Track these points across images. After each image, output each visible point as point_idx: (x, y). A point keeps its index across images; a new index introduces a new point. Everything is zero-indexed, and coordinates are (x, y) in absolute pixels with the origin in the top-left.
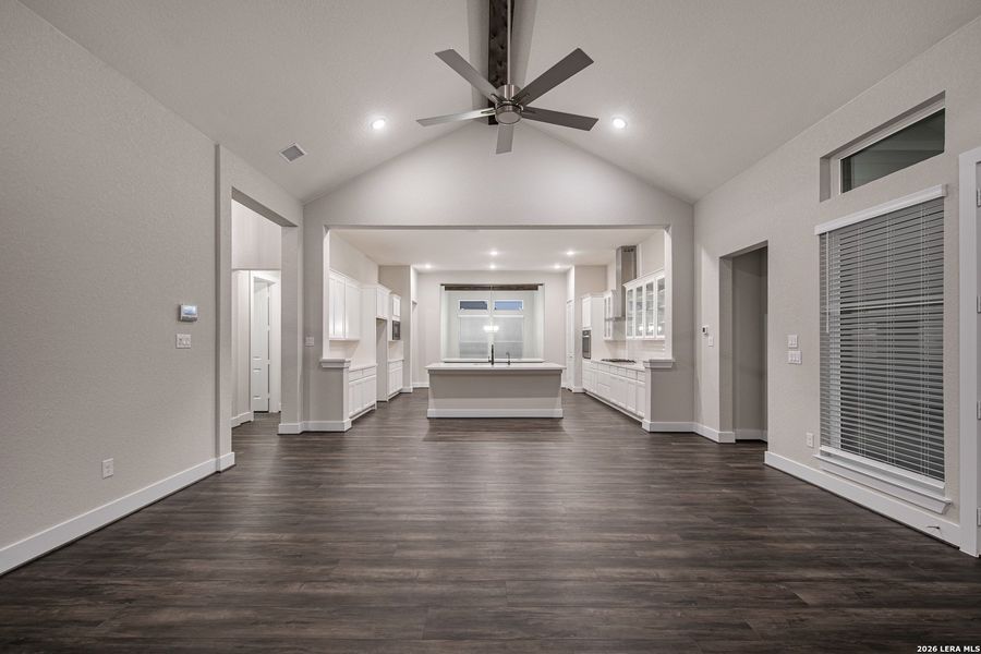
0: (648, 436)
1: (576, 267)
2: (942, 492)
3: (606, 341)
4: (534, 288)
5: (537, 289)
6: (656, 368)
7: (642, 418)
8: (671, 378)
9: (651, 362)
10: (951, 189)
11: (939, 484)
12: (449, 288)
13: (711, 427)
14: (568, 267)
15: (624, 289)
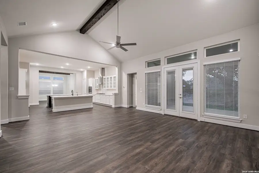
0: (114, 109)
1: (87, 70)
2: (160, 108)
3: (96, 89)
4: (69, 74)
5: (70, 75)
6: (115, 95)
7: (112, 106)
8: (118, 96)
9: (115, 93)
10: (161, 70)
11: (160, 107)
12: (40, 72)
13: (125, 105)
14: (84, 70)
15: (102, 78)
